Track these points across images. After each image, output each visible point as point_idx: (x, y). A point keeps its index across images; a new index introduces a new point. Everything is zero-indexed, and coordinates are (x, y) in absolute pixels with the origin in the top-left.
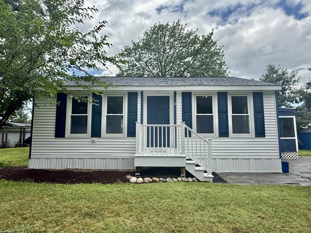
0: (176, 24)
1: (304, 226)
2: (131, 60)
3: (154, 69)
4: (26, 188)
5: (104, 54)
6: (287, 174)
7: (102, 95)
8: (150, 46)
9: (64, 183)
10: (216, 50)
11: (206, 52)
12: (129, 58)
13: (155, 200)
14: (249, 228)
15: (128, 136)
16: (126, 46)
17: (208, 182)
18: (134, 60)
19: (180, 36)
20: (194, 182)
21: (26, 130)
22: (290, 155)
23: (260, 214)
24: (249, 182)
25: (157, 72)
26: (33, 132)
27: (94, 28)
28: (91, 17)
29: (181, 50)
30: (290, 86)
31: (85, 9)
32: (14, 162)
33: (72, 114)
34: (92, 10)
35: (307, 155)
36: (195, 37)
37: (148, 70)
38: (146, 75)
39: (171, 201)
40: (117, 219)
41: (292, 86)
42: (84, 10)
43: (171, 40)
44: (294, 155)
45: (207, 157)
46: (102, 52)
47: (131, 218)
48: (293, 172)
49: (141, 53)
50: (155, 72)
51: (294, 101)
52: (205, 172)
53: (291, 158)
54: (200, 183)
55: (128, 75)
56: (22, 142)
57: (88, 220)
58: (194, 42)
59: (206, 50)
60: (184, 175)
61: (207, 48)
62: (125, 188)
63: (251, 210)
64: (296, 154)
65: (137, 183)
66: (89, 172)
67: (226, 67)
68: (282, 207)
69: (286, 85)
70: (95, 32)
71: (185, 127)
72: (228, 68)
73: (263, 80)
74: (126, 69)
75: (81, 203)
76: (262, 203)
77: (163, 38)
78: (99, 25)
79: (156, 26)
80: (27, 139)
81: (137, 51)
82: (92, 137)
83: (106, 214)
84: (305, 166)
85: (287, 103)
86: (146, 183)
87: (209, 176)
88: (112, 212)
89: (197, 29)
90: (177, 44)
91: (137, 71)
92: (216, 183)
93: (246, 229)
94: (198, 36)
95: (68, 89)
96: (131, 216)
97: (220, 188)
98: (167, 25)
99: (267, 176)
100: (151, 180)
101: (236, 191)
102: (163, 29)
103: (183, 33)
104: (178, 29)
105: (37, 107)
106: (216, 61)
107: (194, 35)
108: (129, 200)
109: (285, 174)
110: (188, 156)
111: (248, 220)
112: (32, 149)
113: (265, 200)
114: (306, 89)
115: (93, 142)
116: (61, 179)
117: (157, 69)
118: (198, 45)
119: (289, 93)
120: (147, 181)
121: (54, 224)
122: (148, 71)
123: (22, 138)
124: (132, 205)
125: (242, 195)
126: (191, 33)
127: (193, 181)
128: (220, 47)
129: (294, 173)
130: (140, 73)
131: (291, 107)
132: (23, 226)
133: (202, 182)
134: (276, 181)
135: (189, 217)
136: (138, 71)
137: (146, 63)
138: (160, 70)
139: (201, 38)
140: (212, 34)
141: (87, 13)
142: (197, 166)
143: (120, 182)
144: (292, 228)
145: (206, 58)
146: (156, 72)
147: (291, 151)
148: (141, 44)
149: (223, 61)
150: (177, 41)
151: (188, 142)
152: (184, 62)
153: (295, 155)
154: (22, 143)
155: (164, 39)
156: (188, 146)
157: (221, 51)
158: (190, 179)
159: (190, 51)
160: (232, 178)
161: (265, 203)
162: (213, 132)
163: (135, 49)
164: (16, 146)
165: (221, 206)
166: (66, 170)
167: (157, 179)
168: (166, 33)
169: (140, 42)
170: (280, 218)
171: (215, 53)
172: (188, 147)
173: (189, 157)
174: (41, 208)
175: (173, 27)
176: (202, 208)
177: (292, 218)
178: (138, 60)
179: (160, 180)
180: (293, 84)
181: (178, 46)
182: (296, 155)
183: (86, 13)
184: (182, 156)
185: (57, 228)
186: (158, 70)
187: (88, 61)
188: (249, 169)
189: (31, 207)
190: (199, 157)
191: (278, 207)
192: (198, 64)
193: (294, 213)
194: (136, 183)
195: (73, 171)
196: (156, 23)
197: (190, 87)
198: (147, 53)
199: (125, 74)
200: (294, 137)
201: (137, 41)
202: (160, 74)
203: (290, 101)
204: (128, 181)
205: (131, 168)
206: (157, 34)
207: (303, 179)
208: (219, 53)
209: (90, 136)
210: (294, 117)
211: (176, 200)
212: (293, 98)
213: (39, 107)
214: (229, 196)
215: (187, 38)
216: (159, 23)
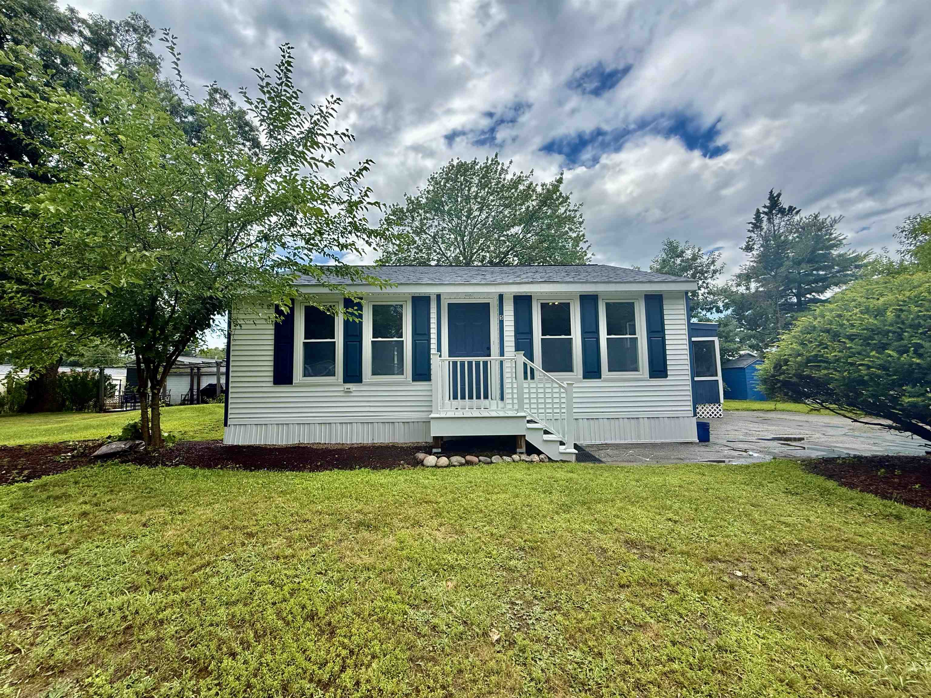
0: (492, 161)
1: (748, 533)
2: (405, 232)
3: (449, 250)
4: (233, 480)
5: (364, 223)
6: (706, 443)
7: (363, 302)
8: (442, 204)
9: (299, 469)
10: (568, 213)
11: (549, 216)
12: (401, 228)
13: (480, 497)
14: (653, 538)
15: (414, 380)
16: (393, 205)
17: (567, 461)
18: (411, 232)
19: (500, 186)
20: (543, 462)
21: (203, 370)
22: (708, 410)
23: (671, 515)
24: (641, 460)
25: (456, 256)
26: (231, 374)
27: (351, 174)
28: (342, 150)
29: (501, 212)
30: (706, 281)
31: (330, 135)
32: (191, 434)
33: (305, 339)
34: (343, 136)
35: (737, 410)
36: (529, 187)
37: (438, 251)
38: (433, 260)
39: (507, 496)
40: (417, 530)
41: (709, 280)
42: (327, 137)
43: (482, 193)
44: (715, 410)
45: (565, 416)
46: (360, 220)
47: (443, 529)
48: (717, 441)
49: (424, 219)
50: (452, 253)
51: (714, 309)
52: (562, 443)
53: (711, 415)
54: (556, 465)
55: (399, 261)
56: (195, 393)
57: (365, 534)
58: (526, 196)
59: (550, 211)
60: (524, 450)
61: (551, 208)
62: (418, 474)
63: (654, 510)
64: (720, 408)
65: (439, 467)
66: (342, 450)
67: (587, 244)
68: (706, 502)
69: (700, 278)
70: (352, 182)
71: (523, 361)
72: (589, 246)
73: (657, 269)
74: (394, 250)
75: (346, 505)
76: (671, 497)
77: (467, 188)
78: (360, 167)
79: (453, 166)
80: (205, 389)
81: (416, 214)
82: (345, 382)
83: (395, 521)
84: (736, 428)
85: (700, 313)
86: (454, 466)
87: (568, 451)
88: (406, 519)
89: (532, 172)
90: (492, 201)
91: (415, 252)
92: (582, 464)
93: (648, 542)
94: (534, 185)
95: (303, 290)
96: (441, 525)
97: (592, 472)
98: (475, 163)
99: (671, 449)
100: (463, 461)
101: (621, 476)
102: (466, 170)
103: (504, 179)
104: (496, 172)
105: (238, 327)
106: (567, 232)
107: (525, 183)
108: (433, 498)
109: (704, 444)
110: (529, 414)
111: (650, 526)
112: (230, 406)
113: (675, 491)
114: (737, 286)
115: (348, 392)
116: (293, 463)
117: (455, 249)
118: (534, 203)
119: (704, 293)
120: (456, 464)
121: (305, 542)
122: (438, 254)
123: (195, 387)
124: (440, 505)
125: (634, 483)
126: (520, 180)
127: (541, 461)
128: (575, 206)
129: (720, 441)
130: (422, 257)
131: (709, 320)
132: (250, 548)
133: (557, 461)
134: (689, 456)
135: (546, 524)
136: (417, 253)
137: (434, 237)
138: (461, 251)
139: (539, 189)
140: (560, 181)
141: (334, 143)
142: (546, 432)
143: (406, 466)
144: (728, 536)
145: (549, 227)
146: (453, 255)
147: (710, 402)
148: (424, 201)
149: (581, 233)
150: (493, 194)
151: (529, 388)
152: (507, 235)
153: (718, 410)
154: (195, 397)
155: (469, 190)
156: (530, 396)
157: (578, 214)
158: (535, 457)
159: (518, 213)
160: (610, 454)
161: (677, 496)
162: (571, 370)
163: (414, 210)
164: (183, 403)
165: (599, 503)
166: (299, 447)
167: (474, 459)
168: (472, 178)
169: (422, 197)
170: (706, 520)
171: (566, 217)
172: (530, 398)
173: (532, 416)
174: (275, 517)
175: (486, 167)
176: (566, 508)
177: (725, 521)
178: (419, 232)
179: (480, 461)
180: (712, 277)
181: (495, 205)
182: (720, 410)
183: (332, 142)
184: (519, 415)
185: (313, 550)
186: (458, 250)
187: (338, 237)
188: (639, 437)
189: (255, 515)
190: (550, 416)
191: (699, 502)
192: (532, 239)
193: (729, 512)
194: (436, 466)
195: (310, 447)
196: (452, 160)
197: (528, 286)
198: (436, 217)
199: (394, 258)
200: (717, 376)
201: (414, 194)
202: (461, 258)
203: (706, 309)
204: (421, 463)
205: (421, 439)
206: (455, 181)
207: (736, 453)
208: (574, 217)
209: (341, 380)
210: (716, 339)
211: (517, 496)
212: (712, 303)
213: (241, 326)
214: (611, 485)
215: (512, 189)
216: (458, 159)
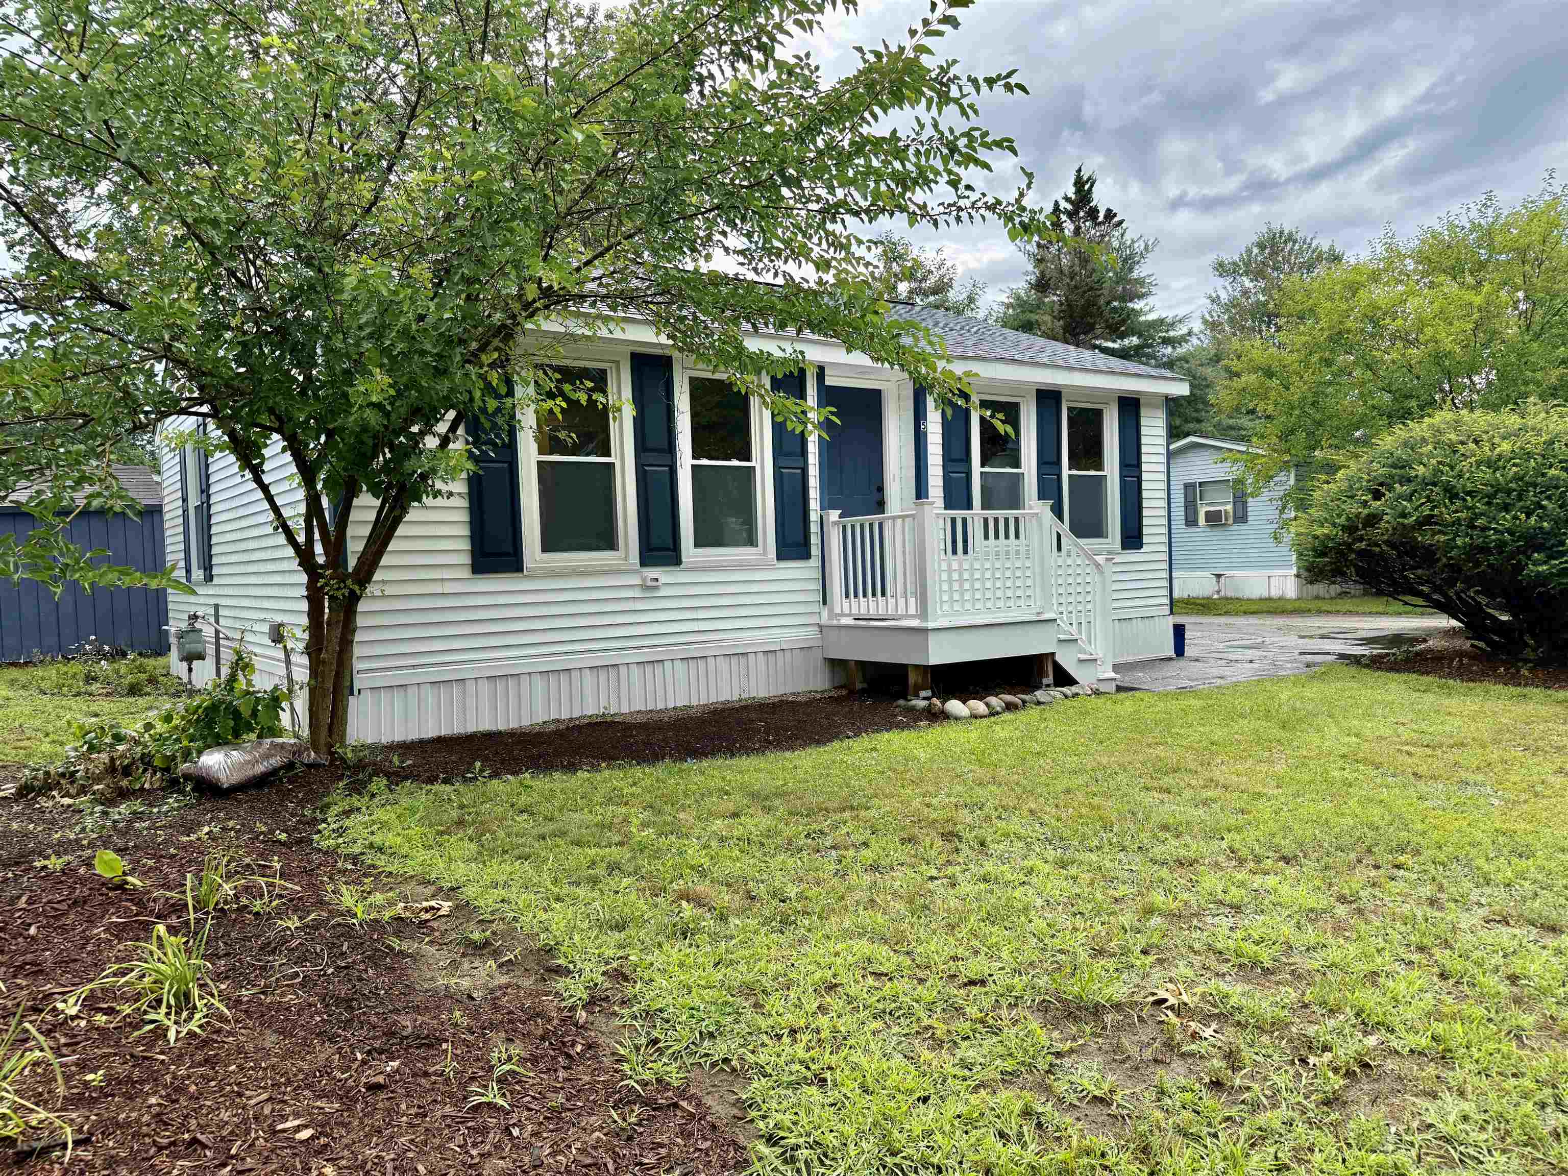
15: (780, 557)
33: (542, 454)
60: (1049, 680)
82: (644, 563)
100: (1003, 704)
115: (650, 587)
167: (1014, 699)
184: (1045, 616)
